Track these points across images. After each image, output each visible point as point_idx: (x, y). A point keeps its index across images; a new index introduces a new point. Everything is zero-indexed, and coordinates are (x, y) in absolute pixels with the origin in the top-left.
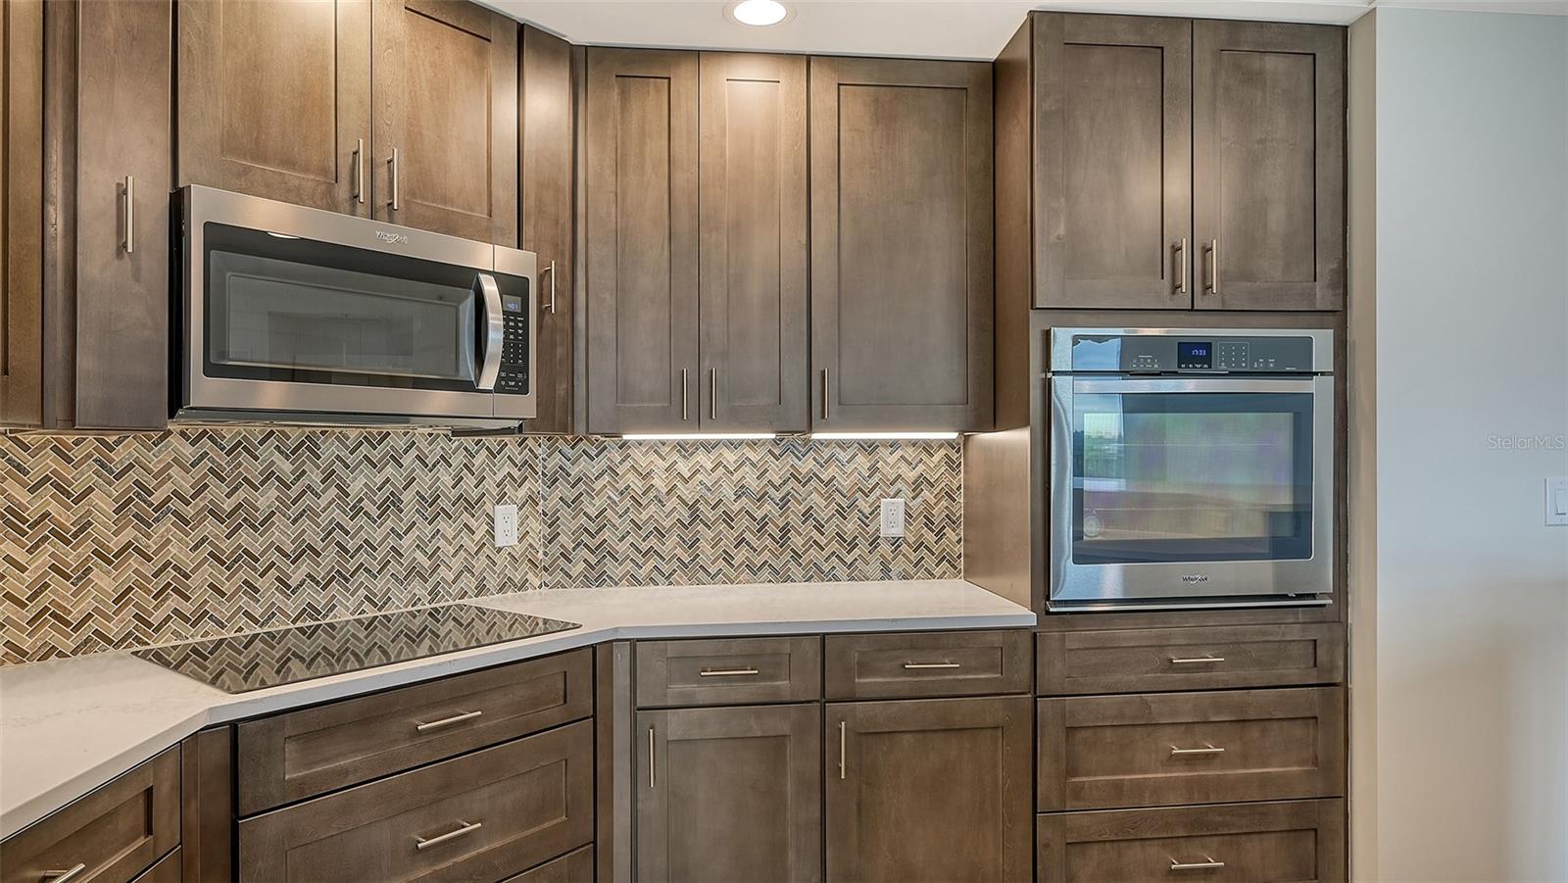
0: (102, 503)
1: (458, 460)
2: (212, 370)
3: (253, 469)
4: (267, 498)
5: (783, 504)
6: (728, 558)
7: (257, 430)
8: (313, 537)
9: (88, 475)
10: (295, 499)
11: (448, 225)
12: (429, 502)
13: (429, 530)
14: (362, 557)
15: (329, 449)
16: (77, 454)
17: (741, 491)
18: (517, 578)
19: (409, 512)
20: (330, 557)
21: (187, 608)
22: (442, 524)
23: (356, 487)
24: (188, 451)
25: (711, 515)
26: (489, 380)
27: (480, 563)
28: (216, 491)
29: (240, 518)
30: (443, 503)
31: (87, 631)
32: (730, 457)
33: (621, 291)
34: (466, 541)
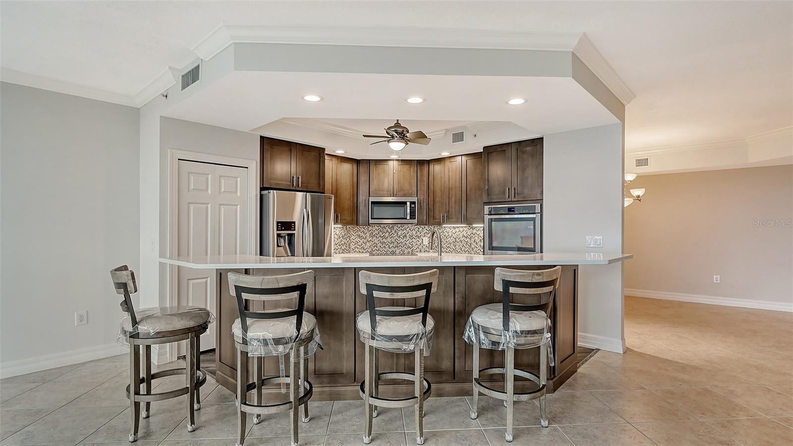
0: (368, 234)
1: (416, 230)
2: (372, 219)
3: (385, 231)
4: (387, 235)
5: (470, 239)
6: (461, 249)
7: (386, 225)
8: (393, 241)
9: (366, 231)
10: (390, 235)
11: (405, 195)
12: (411, 237)
13: (411, 241)
14: (400, 244)
15: (395, 228)
16: (365, 228)
17: (463, 236)
18: (428, 250)
19: (408, 238)
20: (396, 243)
21: (377, 249)
22: (413, 240)
23: (399, 234)
24: (378, 228)
25: (458, 241)
26: (408, 218)
27: (420, 247)
28: (381, 233)
29: (384, 237)
30: (413, 236)
31: (366, 250)
32: (461, 229)
33: (434, 201)
34: (418, 243)
